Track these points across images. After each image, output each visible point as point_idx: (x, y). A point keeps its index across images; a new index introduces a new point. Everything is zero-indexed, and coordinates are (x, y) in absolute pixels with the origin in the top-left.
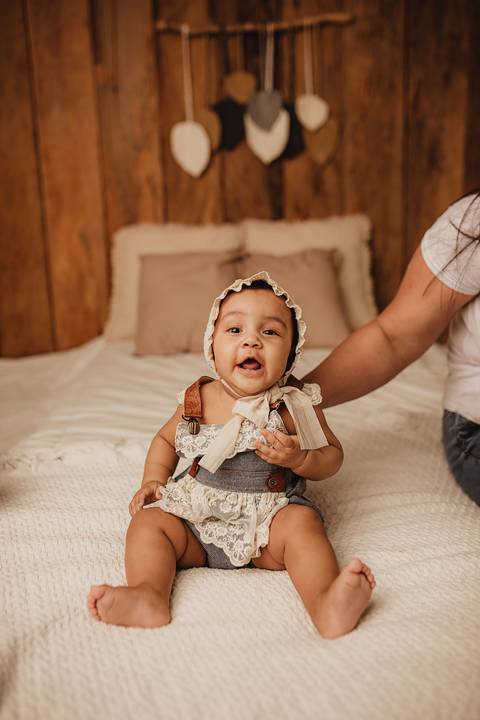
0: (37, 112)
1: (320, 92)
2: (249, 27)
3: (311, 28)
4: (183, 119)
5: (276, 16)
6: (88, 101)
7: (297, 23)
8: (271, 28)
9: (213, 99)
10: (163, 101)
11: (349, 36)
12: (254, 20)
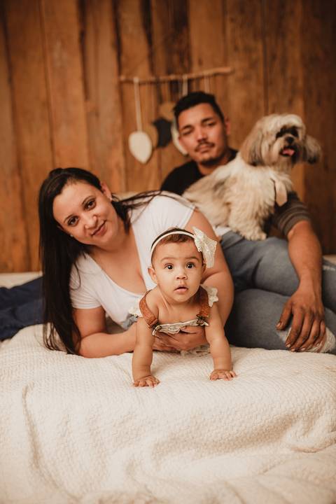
0: (53, 128)
2: (173, 77)
3: (209, 77)
4: (136, 130)
5: (188, 70)
6: (82, 122)
7: (201, 74)
8: (185, 77)
9: (153, 119)
10: (124, 121)
11: (231, 80)
12: (176, 74)
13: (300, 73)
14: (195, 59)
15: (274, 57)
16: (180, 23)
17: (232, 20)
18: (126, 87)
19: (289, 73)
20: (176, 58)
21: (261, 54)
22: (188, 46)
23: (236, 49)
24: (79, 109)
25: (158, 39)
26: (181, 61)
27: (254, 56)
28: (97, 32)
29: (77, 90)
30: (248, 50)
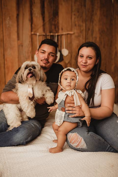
1: (67, 48)
2: (52, 34)
3: (65, 35)
5: (57, 32)
6: (16, 48)
7: (62, 34)
8: (56, 34)
10: (32, 49)
11: (73, 37)
12: (53, 33)
13: (98, 36)
14: (60, 28)
15: (89, 29)
16: (55, 14)
17: (74, 15)
18: (34, 36)
19: (94, 35)
20: (53, 27)
21: (84, 28)
22: (58, 23)
23: (75, 25)
24: (15, 44)
25: (47, 19)
26: (55, 28)
27: (82, 29)
28: (23, 14)
29: (15, 36)
30: (80, 26)
